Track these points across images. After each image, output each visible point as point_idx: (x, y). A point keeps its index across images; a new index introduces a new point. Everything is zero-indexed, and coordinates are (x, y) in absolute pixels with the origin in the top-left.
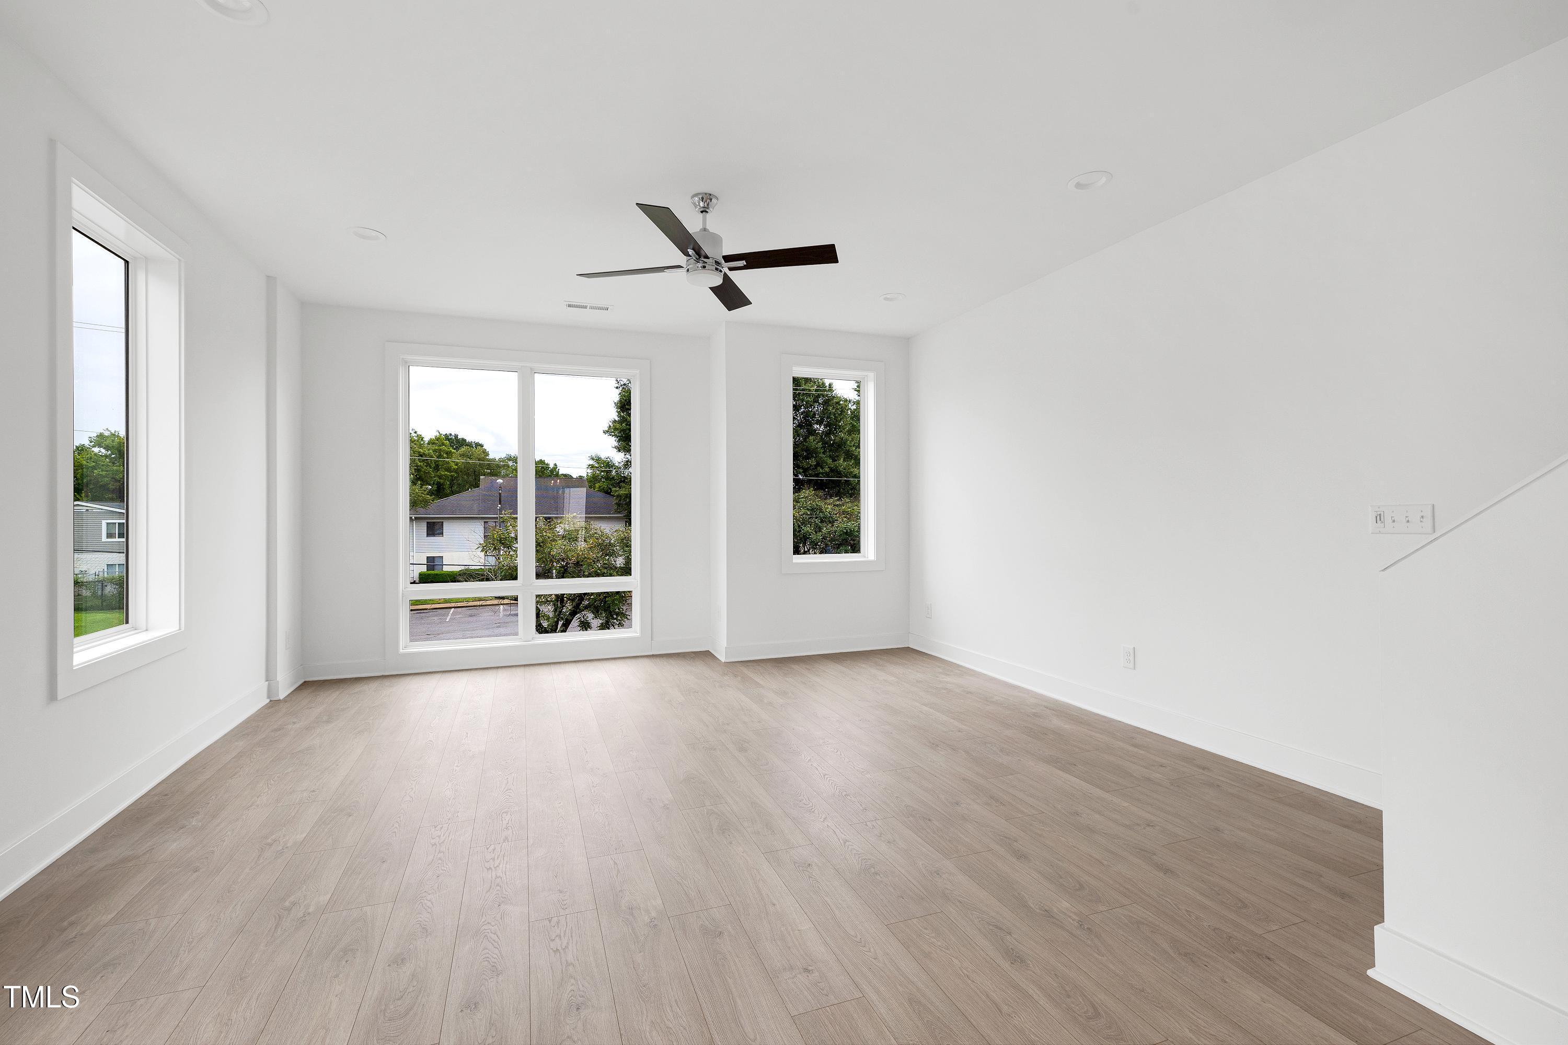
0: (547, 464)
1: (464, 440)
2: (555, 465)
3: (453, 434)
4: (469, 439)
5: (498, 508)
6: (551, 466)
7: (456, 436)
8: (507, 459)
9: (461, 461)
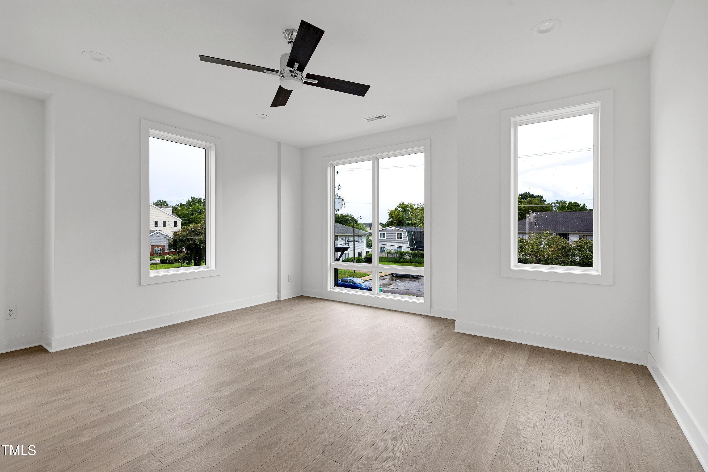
0: (579, 204)
1: (533, 195)
2: (584, 204)
3: (528, 193)
4: (535, 194)
5: (535, 228)
6: (582, 205)
7: (529, 193)
8: (556, 203)
9: (527, 205)
